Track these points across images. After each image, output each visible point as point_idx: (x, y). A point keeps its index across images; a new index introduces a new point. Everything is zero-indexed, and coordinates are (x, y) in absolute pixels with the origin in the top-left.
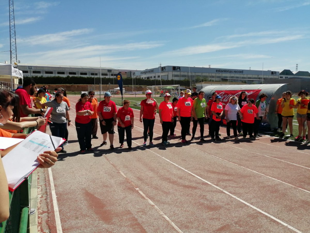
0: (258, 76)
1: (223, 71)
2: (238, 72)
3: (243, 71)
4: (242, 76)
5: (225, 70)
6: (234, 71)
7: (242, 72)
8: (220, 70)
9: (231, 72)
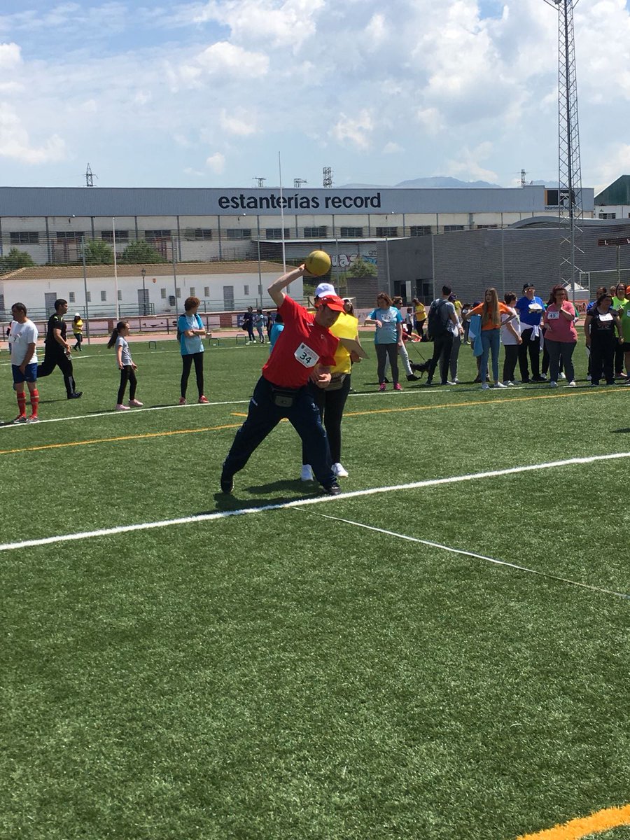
0: (471, 219)
1: (261, 199)
2: (348, 202)
3: (379, 198)
4: (377, 221)
5: (273, 197)
6: (327, 199)
7: (375, 201)
8: (242, 197)
9: (311, 203)
